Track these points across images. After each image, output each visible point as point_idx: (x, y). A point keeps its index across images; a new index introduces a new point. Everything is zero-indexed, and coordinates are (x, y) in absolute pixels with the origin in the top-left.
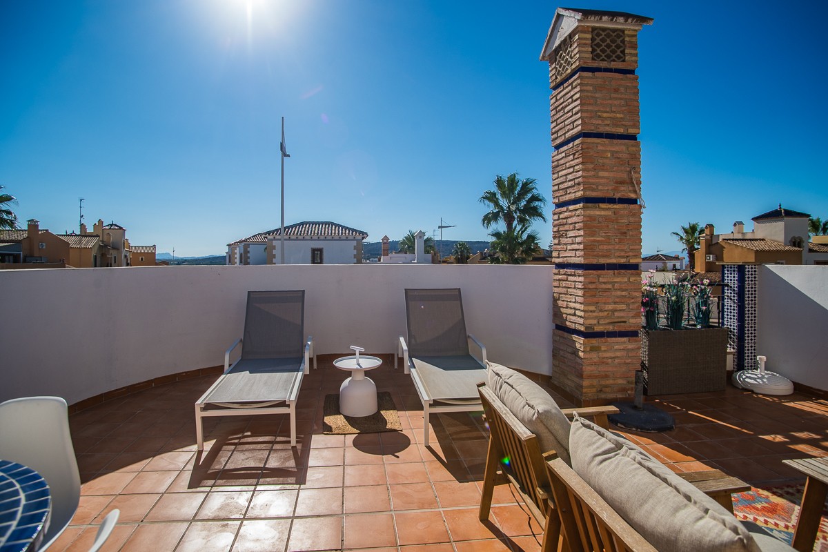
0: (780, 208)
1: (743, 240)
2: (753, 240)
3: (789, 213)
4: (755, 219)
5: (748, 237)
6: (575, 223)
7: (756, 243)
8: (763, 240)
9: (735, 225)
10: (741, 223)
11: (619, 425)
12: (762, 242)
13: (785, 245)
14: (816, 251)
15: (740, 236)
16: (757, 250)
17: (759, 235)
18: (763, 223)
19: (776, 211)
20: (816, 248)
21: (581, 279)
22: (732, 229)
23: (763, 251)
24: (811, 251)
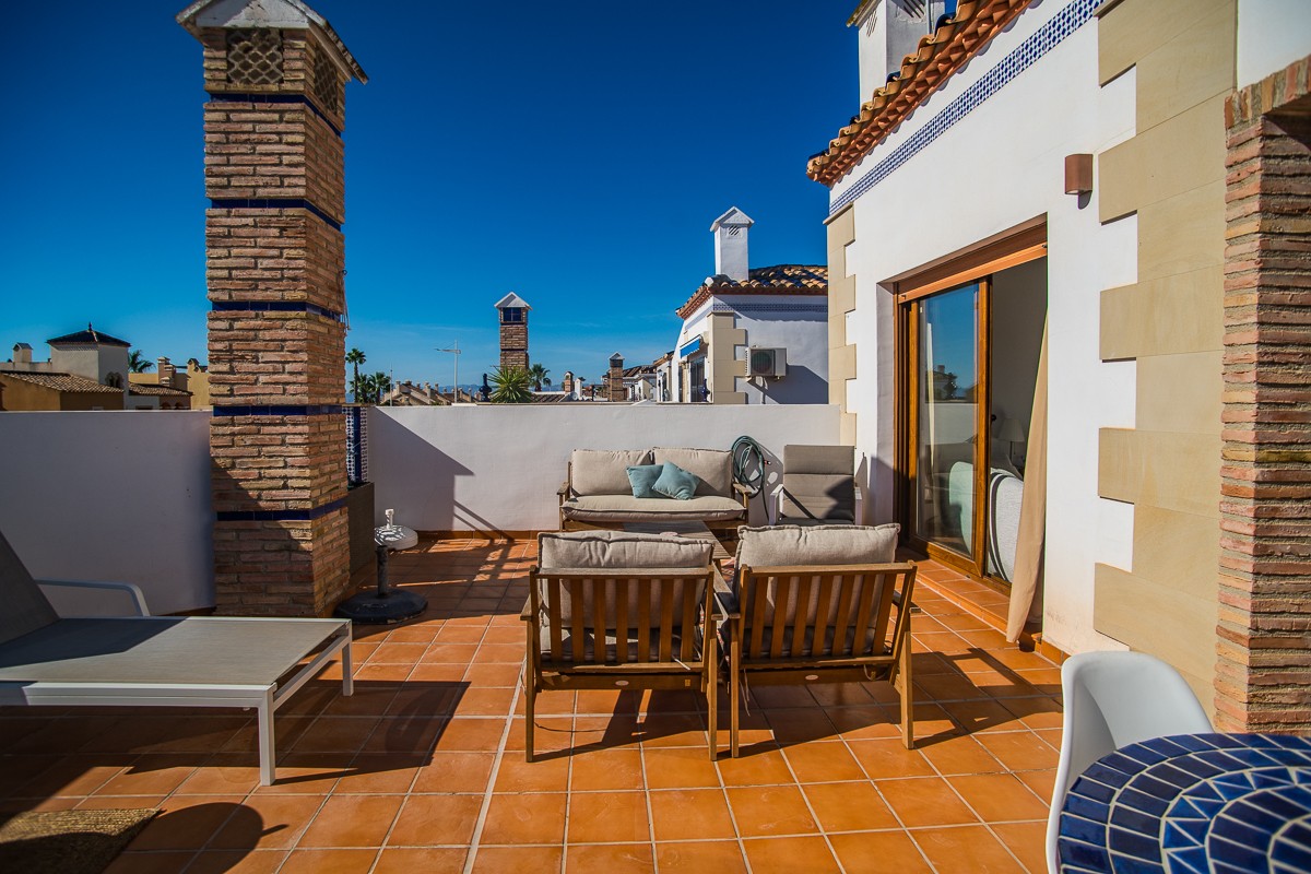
0: (90, 329)
1: (32, 373)
2: (52, 374)
3: (104, 339)
4: (54, 342)
5: (42, 369)
6: (285, 340)
7: (59, 380)
8: (67, 375)
9: (16, 348)
10: (26, 346)
11: (389, 621)
12: (67, 379)
13: (101, 384)
14: (137, 394)
15: (27, 368)
16: (64, 391)
17: (59, 367)
18: (66, 349)
19: (85, 333)
20: (136, 390)
21: (306, 429)
22: (12, 355)
23: (71, 393)
24: (132, 393)
